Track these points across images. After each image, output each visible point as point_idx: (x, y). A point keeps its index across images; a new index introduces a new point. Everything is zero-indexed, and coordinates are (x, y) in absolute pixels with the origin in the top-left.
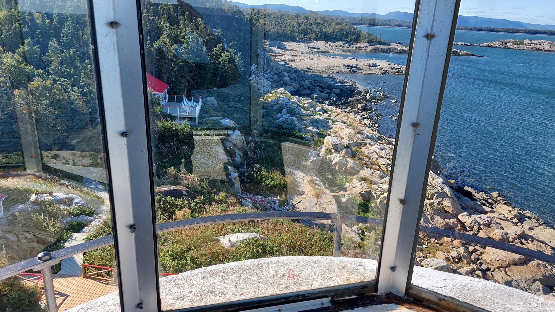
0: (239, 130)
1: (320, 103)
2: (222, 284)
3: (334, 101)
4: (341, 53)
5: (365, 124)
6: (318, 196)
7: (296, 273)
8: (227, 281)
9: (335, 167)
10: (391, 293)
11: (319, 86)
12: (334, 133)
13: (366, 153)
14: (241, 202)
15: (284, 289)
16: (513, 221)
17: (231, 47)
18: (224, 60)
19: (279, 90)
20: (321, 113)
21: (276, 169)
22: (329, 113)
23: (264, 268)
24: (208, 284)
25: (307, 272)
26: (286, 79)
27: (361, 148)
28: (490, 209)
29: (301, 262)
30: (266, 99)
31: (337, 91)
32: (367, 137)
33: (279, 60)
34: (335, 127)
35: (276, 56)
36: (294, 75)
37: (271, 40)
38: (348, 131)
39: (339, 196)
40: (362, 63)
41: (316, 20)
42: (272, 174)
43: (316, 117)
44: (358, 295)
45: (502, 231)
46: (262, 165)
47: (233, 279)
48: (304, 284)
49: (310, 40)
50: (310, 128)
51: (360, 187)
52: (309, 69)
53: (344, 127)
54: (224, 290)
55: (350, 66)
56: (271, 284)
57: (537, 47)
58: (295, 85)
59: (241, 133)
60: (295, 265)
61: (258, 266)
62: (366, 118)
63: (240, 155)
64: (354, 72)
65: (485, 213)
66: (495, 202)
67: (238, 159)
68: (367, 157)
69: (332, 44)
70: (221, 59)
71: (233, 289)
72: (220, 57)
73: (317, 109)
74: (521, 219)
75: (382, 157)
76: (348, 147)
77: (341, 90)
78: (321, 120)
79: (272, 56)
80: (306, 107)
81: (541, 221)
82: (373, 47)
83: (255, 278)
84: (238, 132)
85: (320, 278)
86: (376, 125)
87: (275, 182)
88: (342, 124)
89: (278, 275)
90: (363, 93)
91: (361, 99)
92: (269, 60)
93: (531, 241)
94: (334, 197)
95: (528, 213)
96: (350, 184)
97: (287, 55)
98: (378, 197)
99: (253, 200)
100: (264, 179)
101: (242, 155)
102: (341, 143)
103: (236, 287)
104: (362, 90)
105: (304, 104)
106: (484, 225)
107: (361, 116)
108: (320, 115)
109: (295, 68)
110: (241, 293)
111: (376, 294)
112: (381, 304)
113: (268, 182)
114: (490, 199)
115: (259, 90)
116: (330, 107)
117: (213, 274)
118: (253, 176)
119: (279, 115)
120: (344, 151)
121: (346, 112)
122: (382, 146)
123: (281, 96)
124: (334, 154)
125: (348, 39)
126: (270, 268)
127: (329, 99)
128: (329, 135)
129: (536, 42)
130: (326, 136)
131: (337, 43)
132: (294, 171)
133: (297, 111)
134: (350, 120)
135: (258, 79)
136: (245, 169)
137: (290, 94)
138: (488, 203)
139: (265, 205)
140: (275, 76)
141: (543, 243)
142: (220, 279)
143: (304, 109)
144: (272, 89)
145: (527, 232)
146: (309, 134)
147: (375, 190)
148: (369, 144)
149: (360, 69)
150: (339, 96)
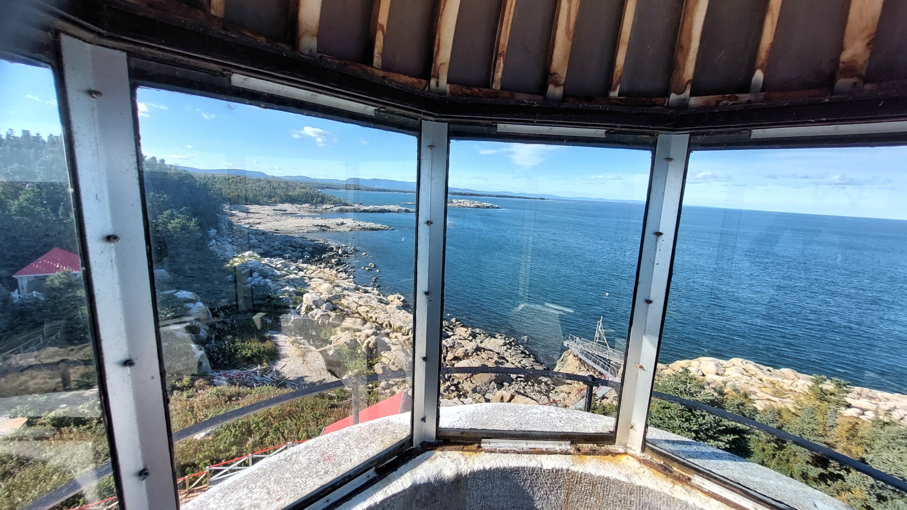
0: (201, 301)
1: (294, 263)
2: (250, 495)
3: (307, 259)
4: (308, 214)
5: (341, 277)
6: (304, 355)
7: (330, 453)
8: (255, 490)
9: (318, 323)
10: (424, 442)
11: (291, 246)
12: (312, 289)
13: (346, 304)
14: (213, 382)
15: (325, 475)
16: (469, 339)
17: (181, 213)
18: (174, 228)
19: (247, 254)
20: (296, 272)
21: (253, 336)
22: (305, 271)
23: (293, 460)
24: (233, 502)
25: (341, 449)
26: (253, 241)
27: (340, 300)
28: (452, 333)
29: (331, 439)
30: (232, 264)
31: (311, 249)
32: (345, 289)
33: (243, 223)
34: (313, 284)
35: (239, 219)
36: (263, 237)
37: (231, 204)
38: (327, 285)
39: (325, 350)
40: (331, 222)
41: (279, 184)
42: (248, 343)
43: (292, 276)
44: (398, 455)
45: (463, 348)
46: (234, 335)
47: (262, 485)
48: (343, 463)
49: (275, 203)
50: (287, 288)
51: (345, 337)
52: (277, 230)
53: (321, 282)
54: (256, 502)
55: (319, 226)
56: (308, 475)
57: (462, 204)
58: (264, 247)
59: (204, 304)
60: (326, 445)
61: (285, 460)
62: (341, 271)
63: (205, 329)
64: (324, 230)
65: (449, 337)
66: (454, 326)
67: (203, 334)
68: (347, 307)
69: (299, 206)
70: (170, 226)
71: (266, 497)
72: (169, 225)
73: (291, 268)
74: (474, 335)
75: (361, 305)
76: (328, 301)
77: (313, 248)
78: (297, 279)
79: (234, 220)
80: (279, 268)
81: (486, 335)
82: (338, 208)
83: (287, 475)
84: (200, 304)
85: (357, 450)
86: (352, 277)
87: (252, 351)
88: (319, 280)
89: (313, 462)
90: (335, 249)
91: (334, 255)
92: (231, 224)
93: (484, 351)
94: (320, 352)
95: (477, 330)
96: (335, 336)
97: (252, 218)
98: (363, 343)
99: (227, 377)
100: (239, 350)
101: (207, 328)
102: (320, 299)
103: (269, 493)
104: (334, 246)
105: (277, 265)
106: (450, 347)
107: (337, 270)
108: (296, 274)
109: (262, 230)
110: (278, 498)
111: (412, 447)
112: (418, 455)
113: (244, 353)
114: (451, 325)
115: (222, 255)
116: (305, 265)
117: (234, 488)
118: (225, 349)
119: (250, 279)
120: (325, 305)
121: (321, 268)
122: (359, 295)
123: (250, 259)
124: (315, 310)
125: (314, 202)
126: (301, 458)
127: (302, 257)
128: (308, 292)
129: (460, 201)
130: (304, 293)
131: (304, 206)
132: (275, 335)
133: (270, 273)
134: (326, 275)
135: (219, 243)
136: (213, 344)
137: (259, 256)
138: (450, 328)
139: (243, 379)
140: (240, 240)
141: (491, 351)
142: (246, 491)
143: (278, 269)
144: (238, 253)
145: (480, 345)
146: (286, 294)
147: (359, 337)
148: (348, 296)
149: (329, 228)
150: (312, 254)
